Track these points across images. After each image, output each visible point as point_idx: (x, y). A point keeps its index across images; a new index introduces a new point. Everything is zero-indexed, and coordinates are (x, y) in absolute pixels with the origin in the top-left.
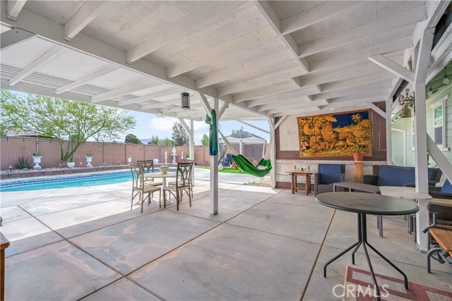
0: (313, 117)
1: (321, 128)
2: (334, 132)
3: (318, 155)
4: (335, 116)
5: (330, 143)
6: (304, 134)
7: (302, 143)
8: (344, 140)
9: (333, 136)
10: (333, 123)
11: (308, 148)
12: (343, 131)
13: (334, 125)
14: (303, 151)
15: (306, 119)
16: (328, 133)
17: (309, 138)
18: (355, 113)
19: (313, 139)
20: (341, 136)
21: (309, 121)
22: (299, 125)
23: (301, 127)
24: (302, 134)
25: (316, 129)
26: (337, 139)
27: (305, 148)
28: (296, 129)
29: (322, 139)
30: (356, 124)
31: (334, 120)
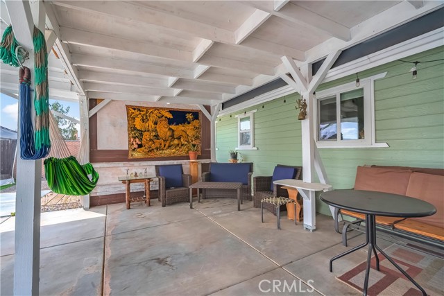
0: (148, 109)
1: (156, 123)
2: (170, 129)
3: (152, 155)
4: (171, 111)
5: (165, 141)
6: (135, 129)
7: (132, 140)
8: (179, 138)
9: (169, 133)
10: (169, 119)
11: (140, 146)
12: (179, 129)
13: (170, 122)
14: (134, 150)
15: (139, 109)
16: (163, 130)
17: (141, 134)
18: (189, 113)
19: (146, 136)
20: (177, 134)
21: (142, 113)
22: (129, 115)
23: (131, 118)
24: (132, 128)
25: (151, 123)
26: (172, 136)
27: (136, 146)
28: (123, 120)
29: (157, 137)
30: (189, 123)
31: (170, 116)
